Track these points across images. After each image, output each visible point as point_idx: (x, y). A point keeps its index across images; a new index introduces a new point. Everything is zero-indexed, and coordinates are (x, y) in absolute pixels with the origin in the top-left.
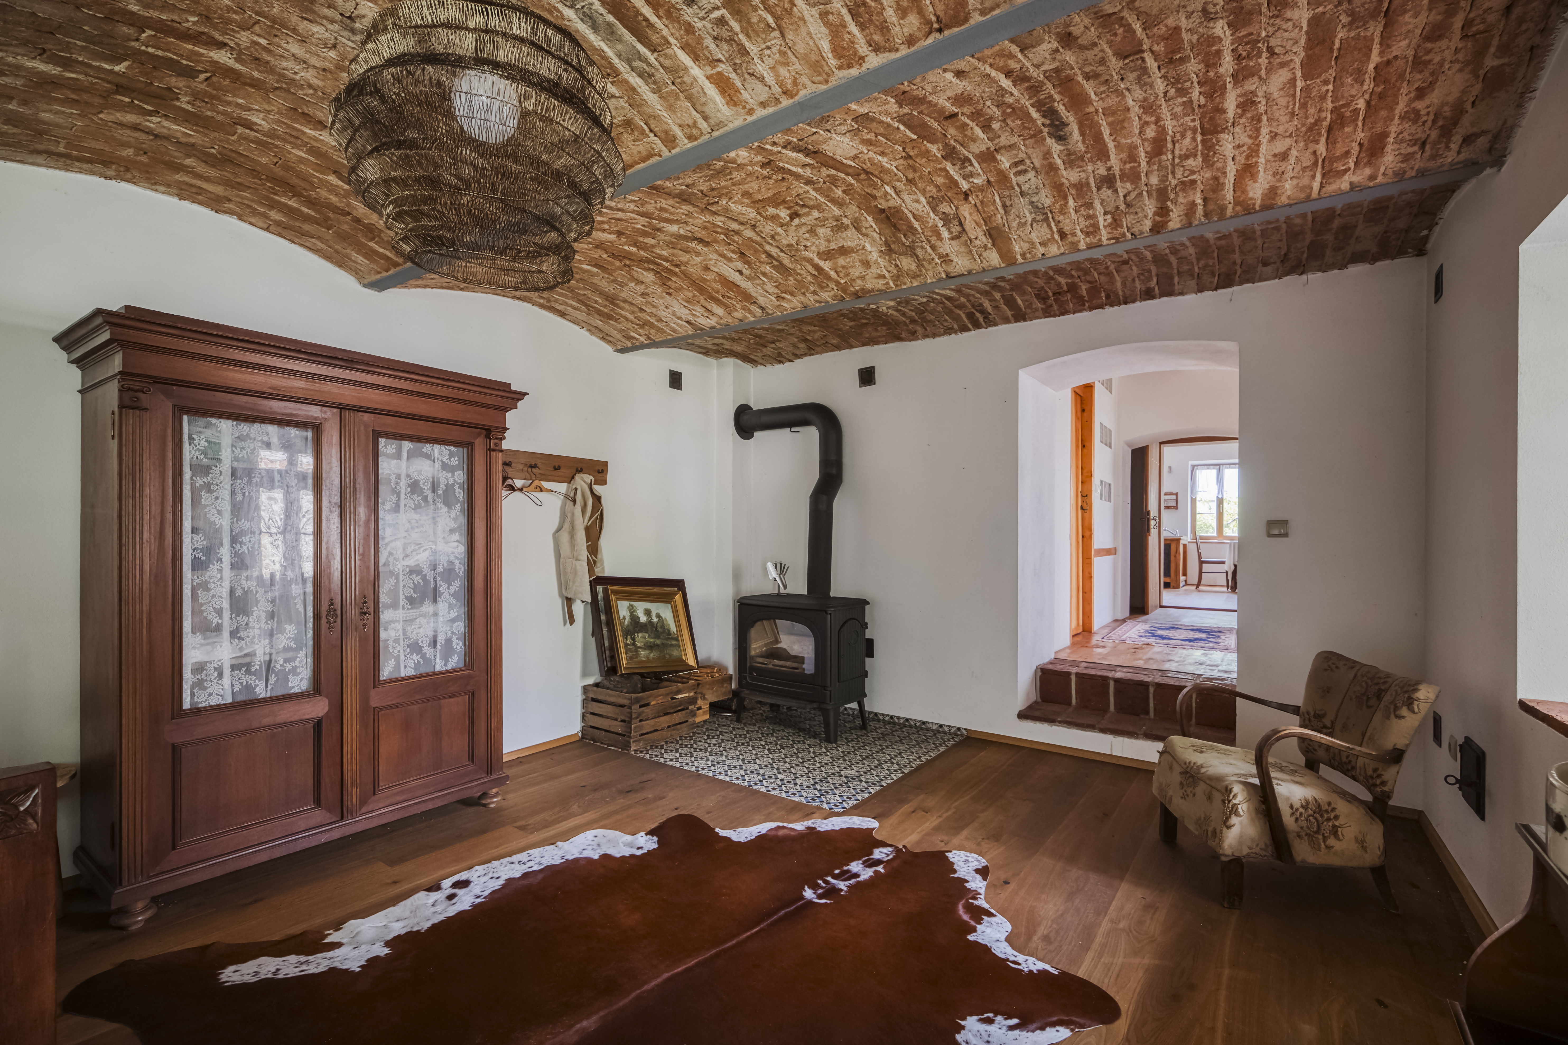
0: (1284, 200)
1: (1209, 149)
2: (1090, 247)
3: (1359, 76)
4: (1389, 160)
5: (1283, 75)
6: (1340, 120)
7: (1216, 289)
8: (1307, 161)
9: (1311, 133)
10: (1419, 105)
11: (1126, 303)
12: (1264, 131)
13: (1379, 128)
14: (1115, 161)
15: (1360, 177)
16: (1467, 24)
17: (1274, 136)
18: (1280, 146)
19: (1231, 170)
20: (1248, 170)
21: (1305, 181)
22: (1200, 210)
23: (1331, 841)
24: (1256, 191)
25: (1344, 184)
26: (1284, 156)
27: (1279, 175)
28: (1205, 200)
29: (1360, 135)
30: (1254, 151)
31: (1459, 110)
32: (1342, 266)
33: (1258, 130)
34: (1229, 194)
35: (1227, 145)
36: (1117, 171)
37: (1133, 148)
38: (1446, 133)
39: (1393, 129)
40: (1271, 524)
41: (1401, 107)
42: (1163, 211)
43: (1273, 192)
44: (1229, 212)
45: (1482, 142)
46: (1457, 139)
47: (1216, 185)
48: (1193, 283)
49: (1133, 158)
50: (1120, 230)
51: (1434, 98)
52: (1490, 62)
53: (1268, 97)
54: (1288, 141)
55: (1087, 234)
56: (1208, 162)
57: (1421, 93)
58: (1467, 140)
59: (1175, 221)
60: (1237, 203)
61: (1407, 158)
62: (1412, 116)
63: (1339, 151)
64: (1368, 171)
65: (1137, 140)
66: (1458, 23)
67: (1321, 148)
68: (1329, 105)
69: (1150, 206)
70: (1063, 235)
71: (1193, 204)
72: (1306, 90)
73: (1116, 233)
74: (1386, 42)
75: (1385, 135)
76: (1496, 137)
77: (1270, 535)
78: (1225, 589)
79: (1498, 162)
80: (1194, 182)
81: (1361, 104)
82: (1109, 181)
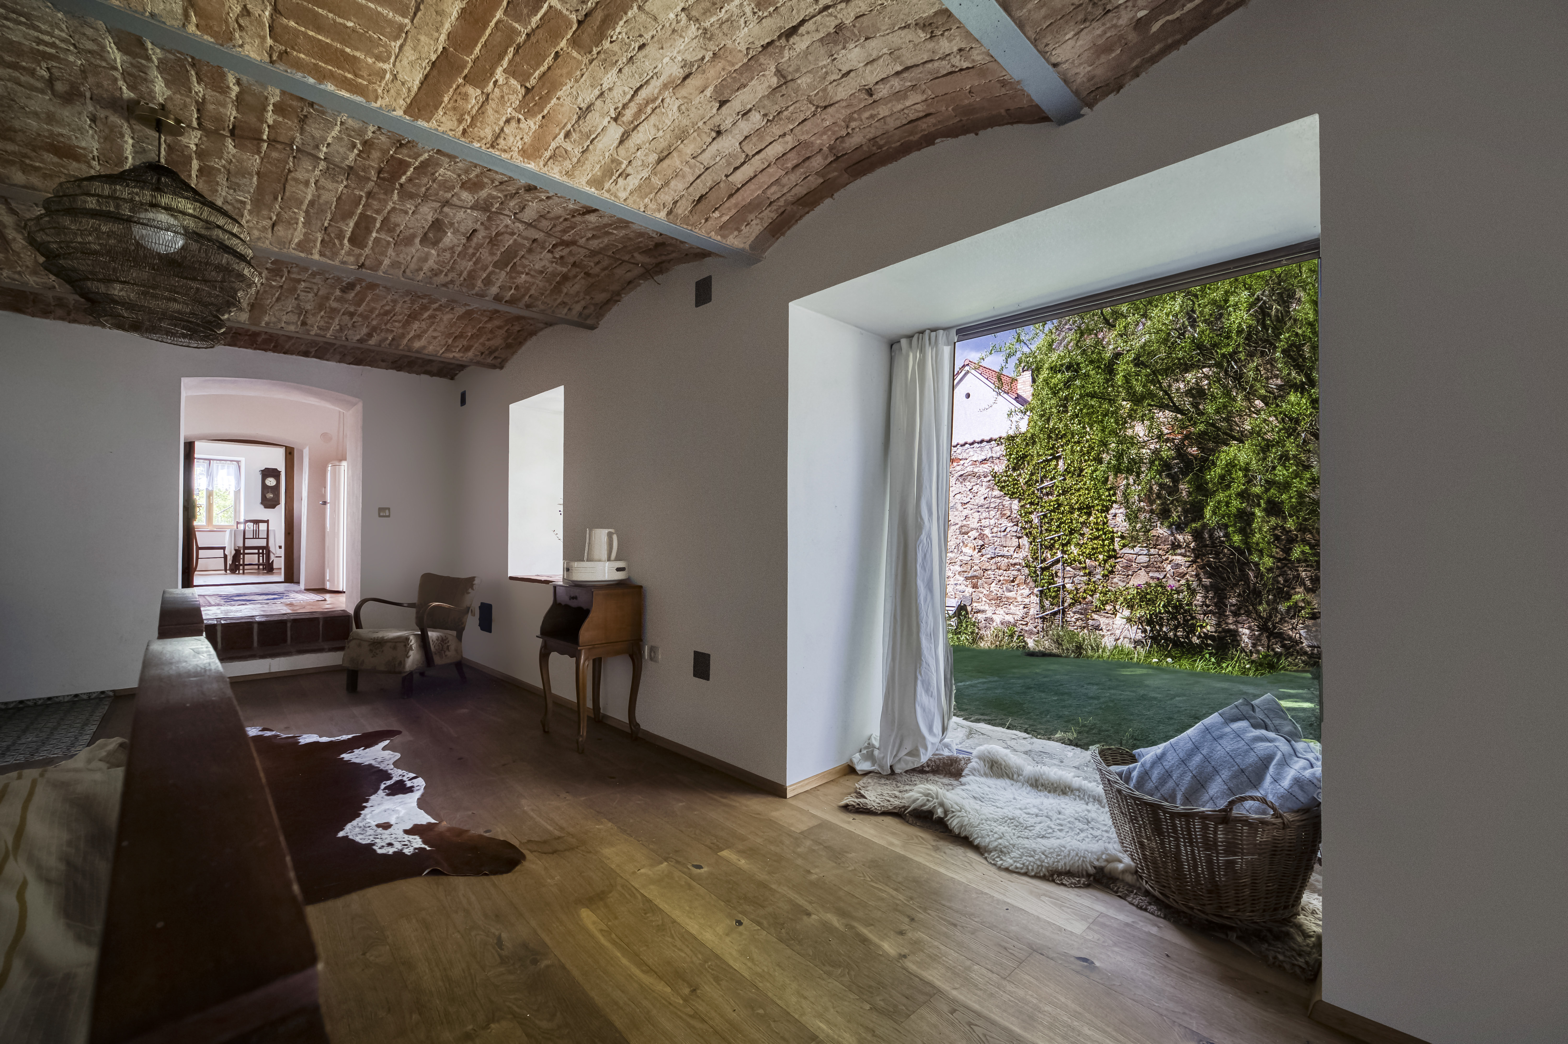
0: (426, 352)
1: (407, 324)
2: (316, 335)
3: (473, 327)
4: (470, 354)
5: (451, 316)
6: (461, 336)
7: (349, 364)
8: (443, 342)
9: (449, 335)
10: (487, 343)
11: (285, 353)
12: (433, 327)
13: (471, 343)
14: (361, 309)
15: (457, 355)
16: (508, 329)
17: (435, 330)
18: (435, 334)
19: (412, 334)
20: (419, 337)
21: (438, 349)
22: (388, 342)
23: (447, 653)
24: (417, 345)
25: (451, 355)
26: (435, 338)
27: (430, 343)
28: (393, 339)
29: (465, 343)
30: (425, 332)
31: (496, 350)
32: (418, 373)
33: (431, 326)
34: (405, 341)
35: (416, 325)
36: (359, 312)
37: (374, 309)
38: (491, 353)
39: (476, 345)
40: (381, 510)
41: (481, 340)
42: (370, 335)
43: (424, 347)
44: (401, 347)
45: (499, 360)
46: (493, 357)
47: (403, 336)
48: (338, 357)
49: (372, 311)
50: (341, 334)
51: (491, 343)
52: (510, 341)
53: (441, 319)
54: (439, 334)
55: (320, 328)
56: (404, 326)
57: (489, 340)
58: (495, 358)
59: (372, 342)
60: (406, 345)
61: (476, 356)
62: (483, 345)
63: (456, 344)
64: (462, 355)
65: (379, 307)
66: (506, 328)
67: (450, 341)
68: (460, 330)
69: (365, 330)
70: (304, 323)
71: (387, 339)
72: (455, 322)
73: (338, 335)
74: (486, 322)
75: (472, 346)
76: (503, 361)
77: (380, 516)
78: (223, 572)
79: (501, 368)
80: (393, 331)
81: (470, 334)
82: (352, 315)
